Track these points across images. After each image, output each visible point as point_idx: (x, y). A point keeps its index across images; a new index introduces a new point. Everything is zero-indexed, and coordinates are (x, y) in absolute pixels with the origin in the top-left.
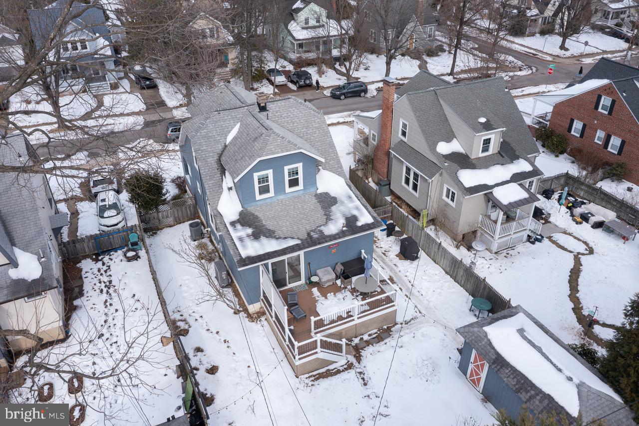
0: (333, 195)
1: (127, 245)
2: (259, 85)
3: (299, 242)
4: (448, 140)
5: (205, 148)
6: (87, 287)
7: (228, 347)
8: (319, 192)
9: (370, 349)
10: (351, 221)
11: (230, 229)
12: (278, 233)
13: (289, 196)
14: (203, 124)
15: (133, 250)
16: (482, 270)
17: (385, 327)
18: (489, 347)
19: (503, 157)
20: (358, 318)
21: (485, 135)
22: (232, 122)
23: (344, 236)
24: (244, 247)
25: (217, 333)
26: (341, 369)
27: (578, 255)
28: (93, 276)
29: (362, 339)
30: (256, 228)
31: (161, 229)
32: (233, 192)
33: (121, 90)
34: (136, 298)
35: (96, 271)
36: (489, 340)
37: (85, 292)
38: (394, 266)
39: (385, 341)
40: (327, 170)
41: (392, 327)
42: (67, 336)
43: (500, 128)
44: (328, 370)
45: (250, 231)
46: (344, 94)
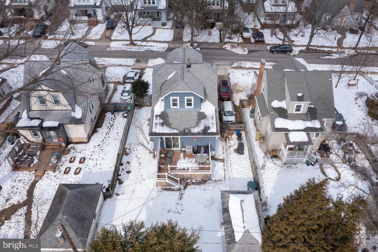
0: (206, 114)
1: (126, 111)
2: (235, 36)
3: (178, 132)
4: (281, 100)
5: (157, 79)
6: (104, 124)
7: (140, 165)
8: (201, 111)
9: (192, 186)
10: (207, 128)
11: (154, 118)
12: (172, 126)
13: (186, 110)
14: (159, 69)
15: (127, 113)
16: (269, 170)
17: (205, 180)
18: (227, 203)
19: (307, 116)
20: (191, 172)
21: (299, 103)
22: (173, 70)
23: (199, 135)
24: (156, 127)
25: (139, 158)
26: (175, 189)
27: (328, 179)
28: (108, 120)
29: (192, 181)
30: (165, 121)
31: (144, 106)
32: (163, 102)
33: (166, 27)
34: (118, 134)
35: (110, 118)
36: (229, 200)
37: (102, 126)
38: (229, 154)
39: (200, 185)
40: (209, 101)
41: (208, 180)
42: (88, 142)
43: (307, 101)
44: (170, 188)
45: (161, 121)
46: (276, 51)
